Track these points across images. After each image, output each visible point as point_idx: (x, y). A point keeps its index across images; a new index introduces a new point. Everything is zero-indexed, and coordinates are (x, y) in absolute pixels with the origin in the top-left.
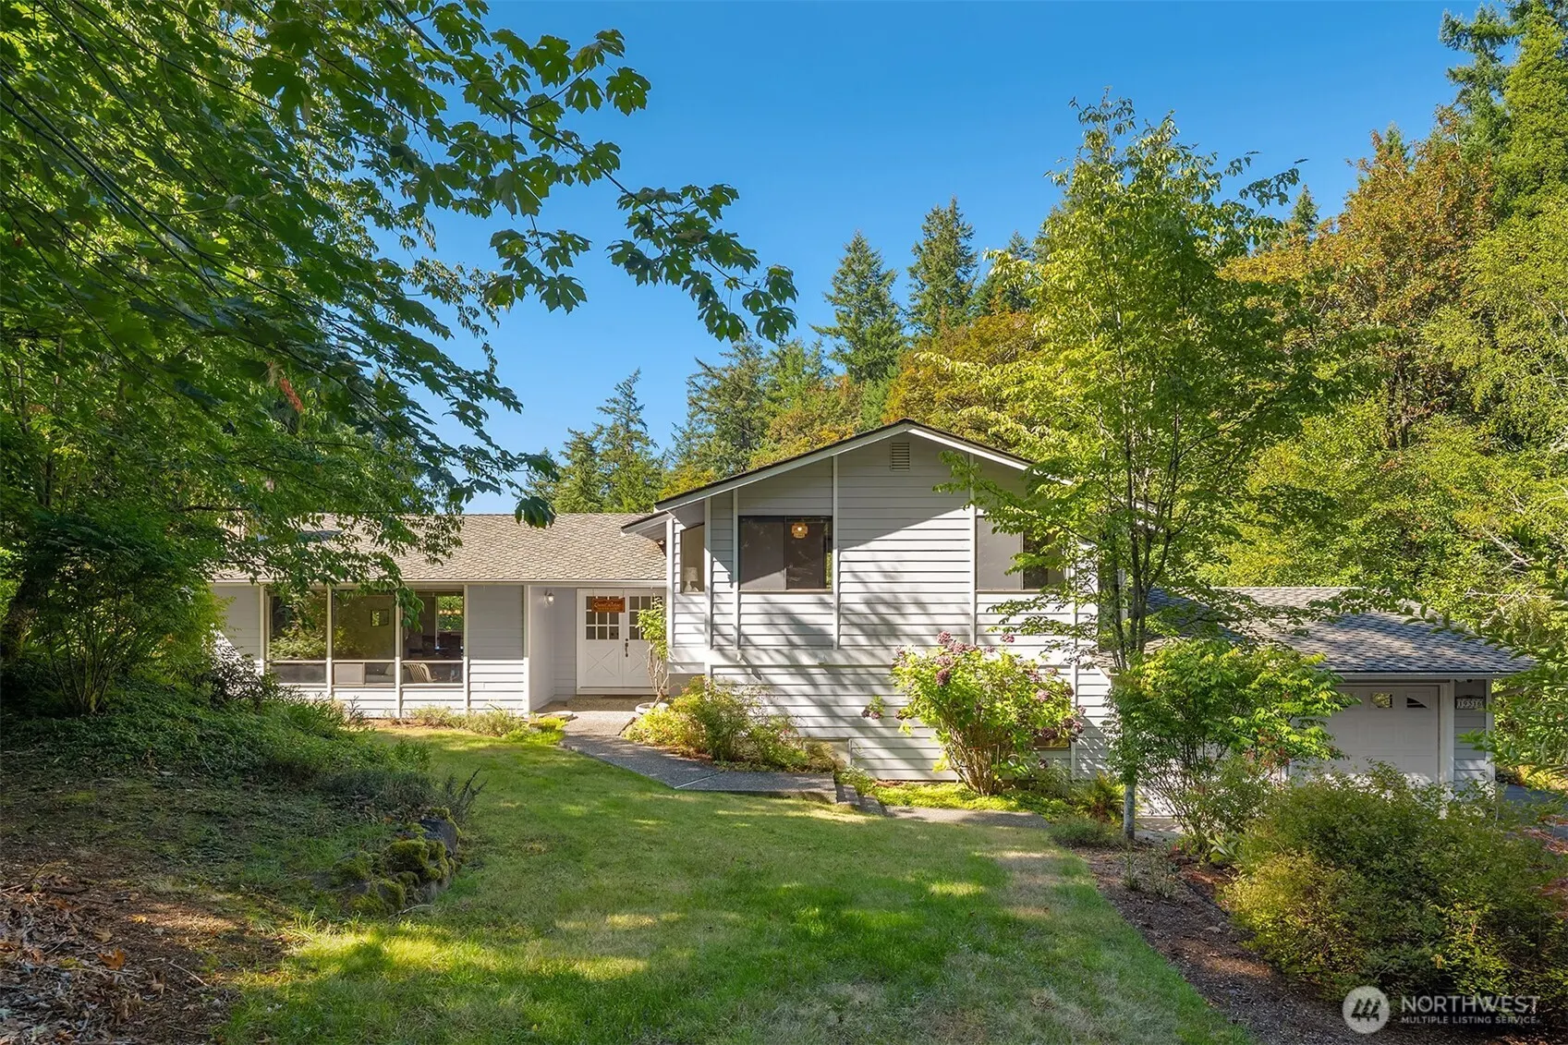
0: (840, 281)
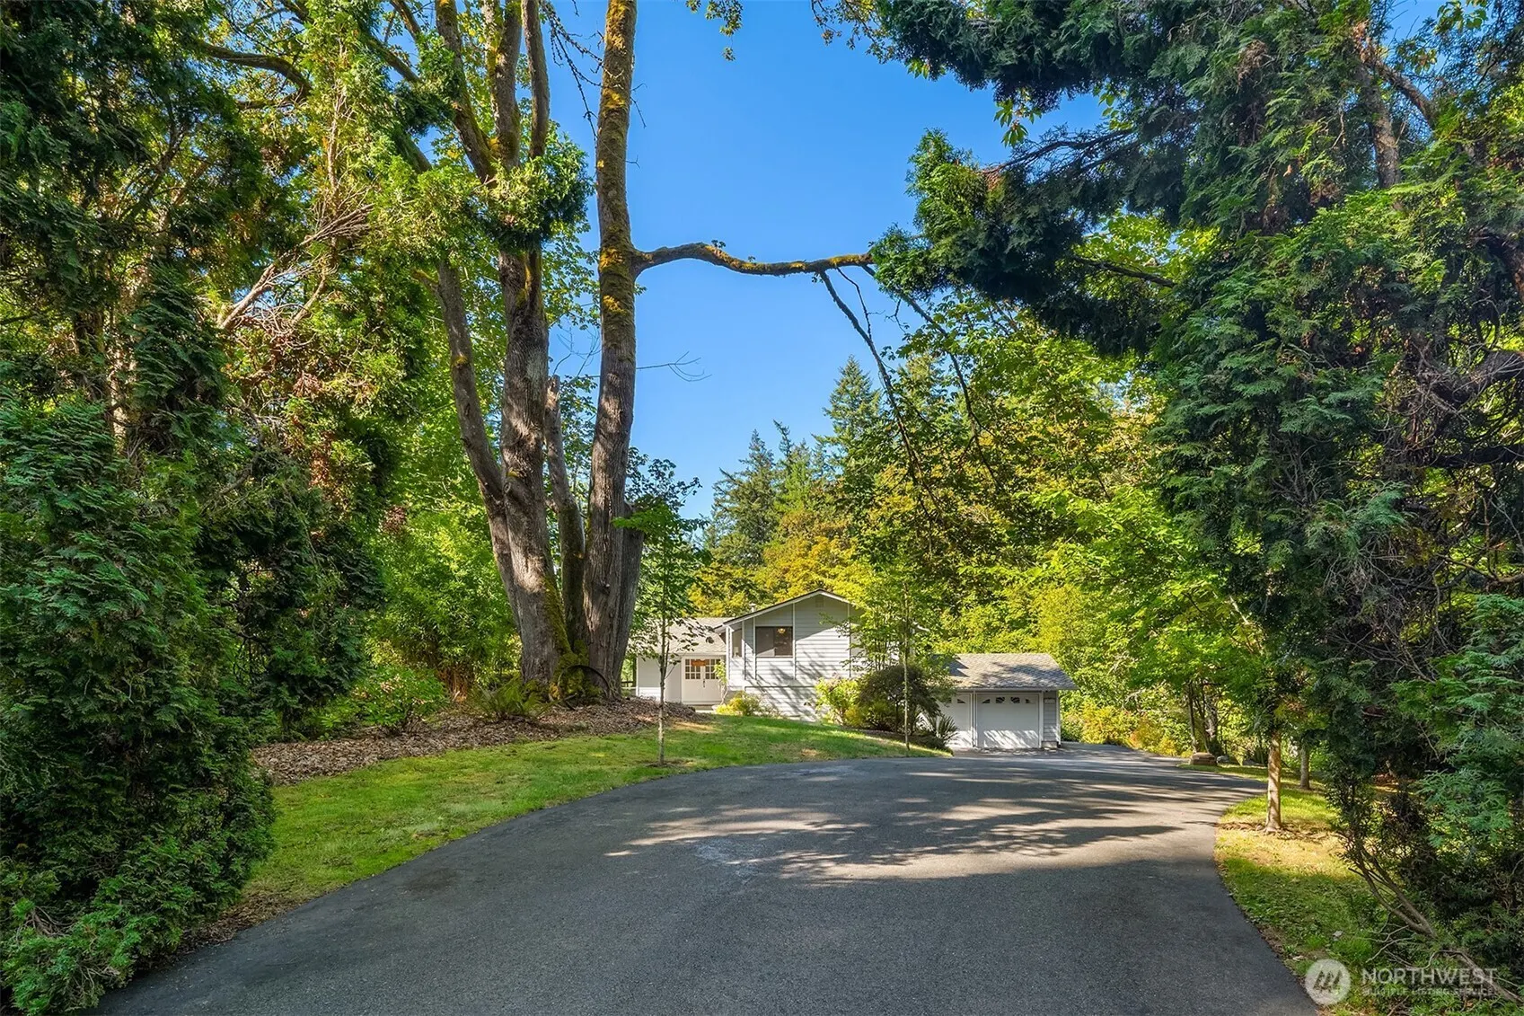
0: (837, 397)
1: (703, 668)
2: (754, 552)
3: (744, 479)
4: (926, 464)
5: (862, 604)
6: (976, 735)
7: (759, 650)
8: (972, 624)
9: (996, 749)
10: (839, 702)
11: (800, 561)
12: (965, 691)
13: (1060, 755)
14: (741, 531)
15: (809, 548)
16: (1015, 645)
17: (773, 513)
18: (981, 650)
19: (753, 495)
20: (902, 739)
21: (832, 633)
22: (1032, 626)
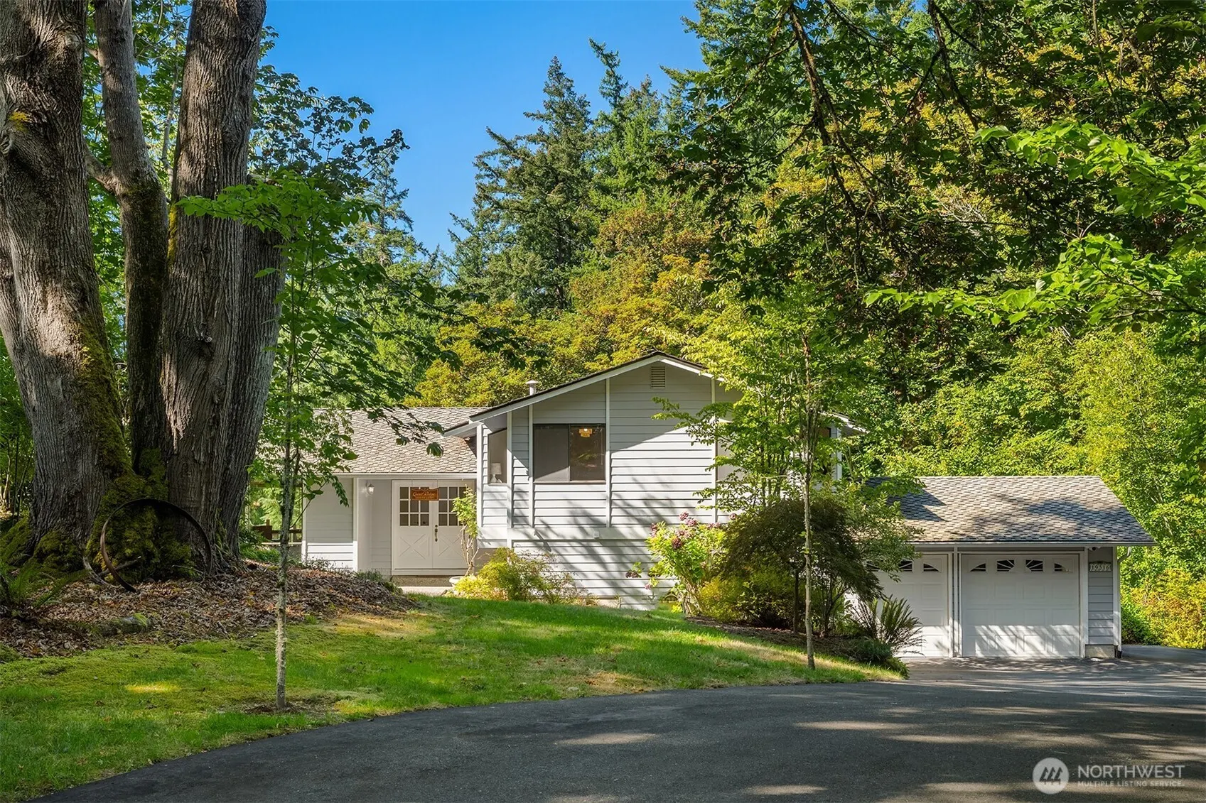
1: (434, 505)
2: (550, 284)
3: (534, 149)
4: (848, 105)
5: (737, 382)
6: (959, 636)
7: (538, 471)
8: (957, 421)
9: (998, 661)
10: (690, 569)
11: (635, 302)
12: (937, 548)
13: (1122, 673)
14: (527, 246)
15: (654, 277)
16: (1038, 459)
17: (587, 213)
18: (974, 469)
19: (551, 178)
20: (801, 645)
21: (679, 438)
22: (1070, 424)
